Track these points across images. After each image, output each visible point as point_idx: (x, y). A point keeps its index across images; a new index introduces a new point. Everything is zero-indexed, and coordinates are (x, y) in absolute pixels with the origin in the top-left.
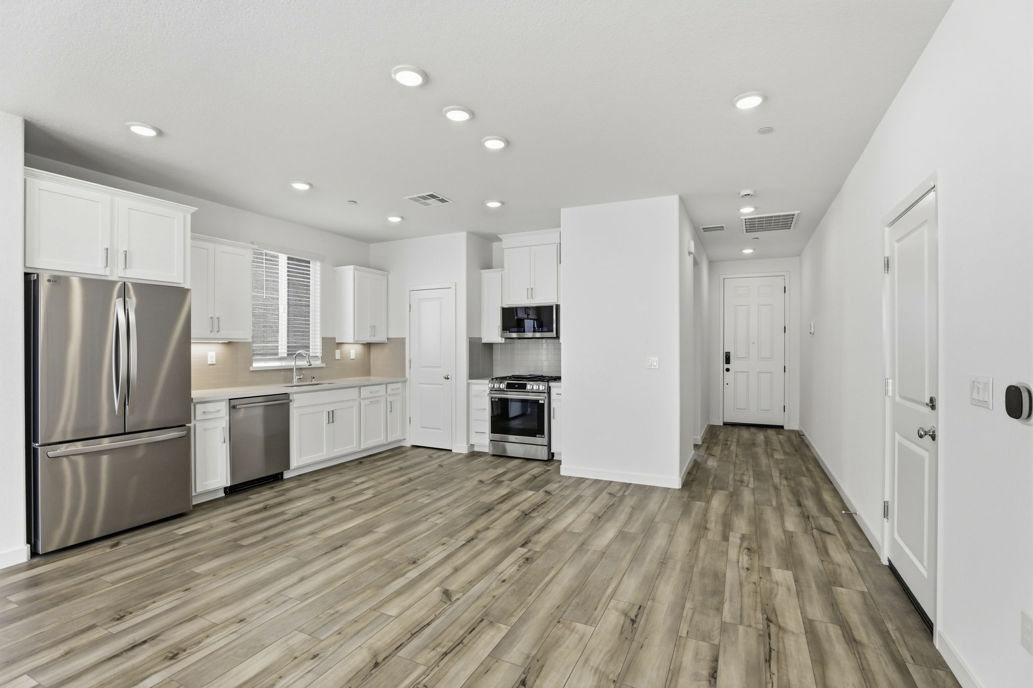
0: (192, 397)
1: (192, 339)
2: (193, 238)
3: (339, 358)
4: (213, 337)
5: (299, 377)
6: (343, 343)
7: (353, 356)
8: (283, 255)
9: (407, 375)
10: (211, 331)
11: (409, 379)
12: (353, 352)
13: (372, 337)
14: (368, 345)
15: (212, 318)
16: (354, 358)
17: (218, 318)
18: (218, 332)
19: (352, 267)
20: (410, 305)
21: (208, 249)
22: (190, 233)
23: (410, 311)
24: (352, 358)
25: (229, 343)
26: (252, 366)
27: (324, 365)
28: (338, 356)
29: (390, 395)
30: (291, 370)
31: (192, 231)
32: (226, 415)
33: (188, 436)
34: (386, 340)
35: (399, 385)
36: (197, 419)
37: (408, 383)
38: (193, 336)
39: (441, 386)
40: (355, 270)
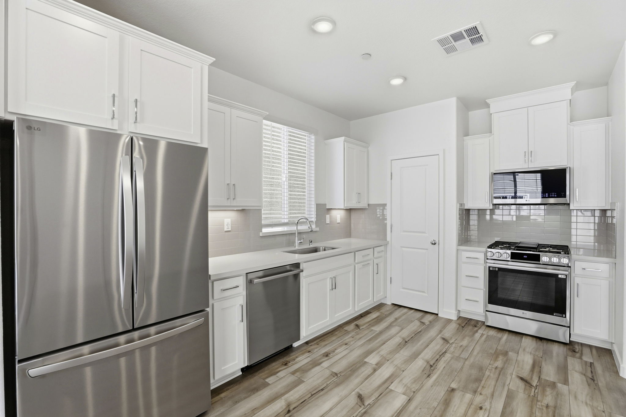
0: (209, 274)
1: (209, 207)
2: (209, 100)
3: (329, 222)
4: (229, 205)
5: (300, 241)
6: (332, 209)
7: (339, 221)
8: (285, 127)
9: (388, 239)
10: (228, 199)
11: (390, 243)
12: (338, 216)
13: (358, 203)
14: (349, 211)
15: (228, 184)
16: (339, 222)
17: (234, 185)
18: (234, 199)
19: (343, 138)
20: (391, 173)
21: (224, 113)
22: (207, 94)
23: (391, 179)
24: (338, 222)
25: (243, 210)
26: (262, 232)
27: (318, 229)
28: (328, 221)
29: (377, 258)
30: (292, 234)
31: (209, 92)
32: (243, 290)
33: (206, 322)
34: (367, 206)
35: (382, 248)
36: (215, 298)
37: (389, 247)
38: (209, 204)
39: (425, 251)
40: (345, 141)
